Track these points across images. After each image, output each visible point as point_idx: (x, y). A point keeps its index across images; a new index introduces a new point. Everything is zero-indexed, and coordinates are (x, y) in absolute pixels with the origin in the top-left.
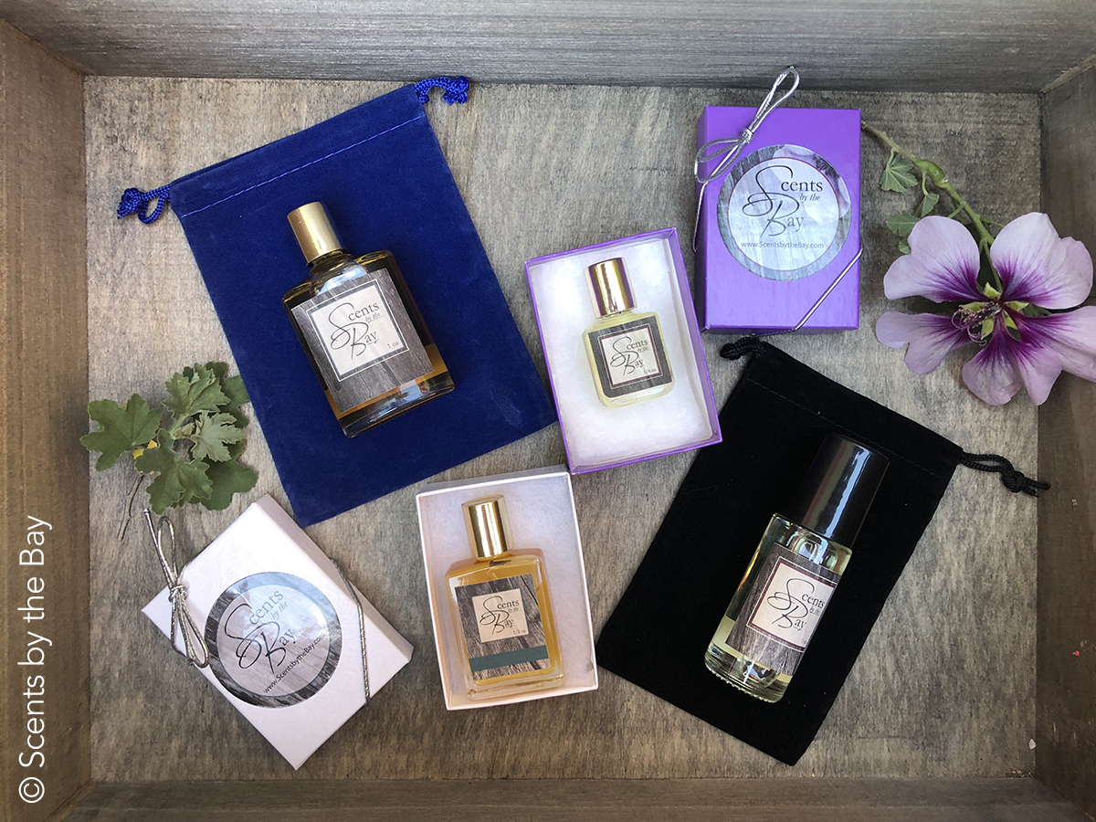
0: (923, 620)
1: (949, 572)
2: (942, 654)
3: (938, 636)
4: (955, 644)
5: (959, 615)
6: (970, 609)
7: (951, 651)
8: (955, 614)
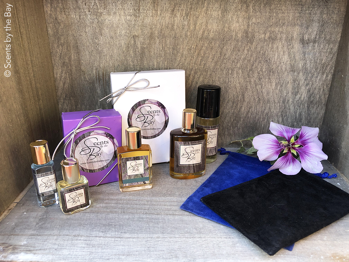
0: (292, 108)
1: (302, 95)
2: (296, 117)
3: (295, 112)
4: (300, 114)
5: (303, 107)
6: (306, 105)
7: (299, 117)
8: (302, 107)
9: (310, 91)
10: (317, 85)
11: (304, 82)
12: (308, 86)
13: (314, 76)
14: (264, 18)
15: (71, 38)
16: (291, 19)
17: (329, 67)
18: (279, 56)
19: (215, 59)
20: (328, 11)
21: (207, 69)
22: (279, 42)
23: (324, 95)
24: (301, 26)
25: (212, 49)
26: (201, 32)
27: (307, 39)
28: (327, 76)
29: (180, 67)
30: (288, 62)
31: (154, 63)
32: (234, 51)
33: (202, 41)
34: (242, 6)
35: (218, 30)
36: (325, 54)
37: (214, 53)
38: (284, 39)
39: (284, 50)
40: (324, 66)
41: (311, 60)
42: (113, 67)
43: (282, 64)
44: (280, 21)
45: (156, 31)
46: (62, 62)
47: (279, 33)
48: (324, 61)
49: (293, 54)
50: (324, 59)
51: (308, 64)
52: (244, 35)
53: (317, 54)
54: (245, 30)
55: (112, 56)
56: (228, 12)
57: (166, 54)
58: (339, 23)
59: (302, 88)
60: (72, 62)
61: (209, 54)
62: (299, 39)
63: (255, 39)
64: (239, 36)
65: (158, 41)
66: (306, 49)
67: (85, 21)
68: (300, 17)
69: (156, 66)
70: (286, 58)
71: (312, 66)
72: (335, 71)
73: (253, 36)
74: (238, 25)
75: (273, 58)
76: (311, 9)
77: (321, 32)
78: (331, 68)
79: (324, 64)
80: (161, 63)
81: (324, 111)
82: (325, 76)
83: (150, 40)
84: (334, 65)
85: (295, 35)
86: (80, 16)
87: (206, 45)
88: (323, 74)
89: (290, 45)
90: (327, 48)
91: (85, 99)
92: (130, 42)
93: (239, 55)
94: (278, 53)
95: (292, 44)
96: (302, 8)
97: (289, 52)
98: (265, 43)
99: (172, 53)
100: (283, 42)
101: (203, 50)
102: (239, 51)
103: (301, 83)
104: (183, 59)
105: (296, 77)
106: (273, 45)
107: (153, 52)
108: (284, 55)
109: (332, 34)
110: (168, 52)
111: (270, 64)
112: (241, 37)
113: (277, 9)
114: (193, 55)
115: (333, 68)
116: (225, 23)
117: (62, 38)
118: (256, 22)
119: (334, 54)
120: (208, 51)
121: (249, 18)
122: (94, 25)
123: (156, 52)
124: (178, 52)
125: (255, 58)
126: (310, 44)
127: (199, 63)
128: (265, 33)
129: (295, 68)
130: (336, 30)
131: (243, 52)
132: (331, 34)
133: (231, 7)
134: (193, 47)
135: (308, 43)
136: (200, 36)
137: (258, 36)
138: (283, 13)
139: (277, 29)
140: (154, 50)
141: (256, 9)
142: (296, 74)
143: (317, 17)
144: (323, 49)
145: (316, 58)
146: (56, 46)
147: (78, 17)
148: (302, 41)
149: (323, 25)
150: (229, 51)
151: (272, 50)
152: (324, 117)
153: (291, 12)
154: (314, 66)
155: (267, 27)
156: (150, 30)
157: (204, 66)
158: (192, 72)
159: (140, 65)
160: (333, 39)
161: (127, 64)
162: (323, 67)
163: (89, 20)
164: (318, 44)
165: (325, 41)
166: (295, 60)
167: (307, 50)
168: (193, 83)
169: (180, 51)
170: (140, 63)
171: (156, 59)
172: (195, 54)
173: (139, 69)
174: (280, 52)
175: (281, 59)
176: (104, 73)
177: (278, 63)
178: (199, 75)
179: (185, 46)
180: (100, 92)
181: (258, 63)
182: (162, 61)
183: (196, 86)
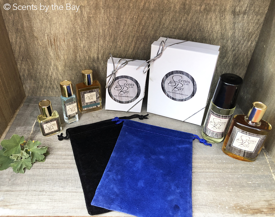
1: (228, 58)
9: (235, 56)
10: (242, 50)
11: (231, 48)
12: (235, 52)
13: (240, 43)
18: (211, 26)
19: (155, 28)
21: (147, 37)
22: (213, 13)
23: (247, 59)
25: (152, 19)
26: (142, 4)
27: (238, 10)
28: (252, 43)
29: (123, 34)
30: (219, 31)
31: (100, 31)
32: (172, 21)
33: (143, 12)
35: (158, 2)
36: (252, 25)
37: (154, 23)
38: (217, 10)
39: (217, 21)
41: (240, 29)
42: (63, 34)
43: (214, 32)
45: (101, 2)
46: (15, 29)
47: (214, 5)
48: (250, 30)
49: (225, 24)
50: (251, 28)
51: (237, 33)
52: (182, 6)
53: (246, 25)
54: (183, 2)
55: (61, 24)
57: (110, 23)
59: (229, 53)
60: (25, 29)
61: (150, 23)
62: (231, 10)
63: (192, 10)
64: (178, 7)
65: (103, 11)
66: (236, 19)
69: (101, 33)
70: (218, 28)
71: (239, 35)
72: (259, 39)
73: (190, 8)
75: (206, 28)
78: (255, 37)
79: (250, 34)
82: (250, 43)
83: (95, 10)
84: (259, 34)
85: (228, 7)
87: (147, 15)
88: (248, 41)
89: (223, 16)
90: (255, 19)
93: (176, 25)
94: (211, 23)
95: (224, 16)
97: (221, 23)
98: (201, 14)
99: (116, 22)
100: (217, 14)
101: (144, 20)
102: (176, 21)
103: (228, 49)
104: (126, 27)
105: (225, 44)
106: (208, 16)
107: (98, 21)
108: (216, 25)
109: (261, 6)
110: (113, 21)
111: (203, 33)
112: (179, 9)
114: (135, 24)
115: (258, 37)
119: (260, 25)
120: (149, 21)
123: (102, 21)
124: (121, 21)
125: (190, 28)
126: (240, 15)
127: (141, 31)
129: (225, 37)
131: (180, 22)
134: (135, 17)
135: (238, 15)
136: (141, 7)
137: (194, 8)
140: (100, 19)
142: (225, 41)
144: (251, 20)
145: (244, 28)
148: (234, 13)
150: (167, 21)
151: (206, 20)
154: (241, 34)
156: (95, 1)
157: (145, 33)
158: (135, 39)
159: (88, 32)
160: (261, 11)
161: (75, 31)
162: (249, 36)
164: (248, 16)
165: (253, 13)
166: (226, 29)
167: (237, 21)
168: (135, 48)
169: (123, 20)
170: (87, 30)
171: (101, 27)
172: (137, 23)
173: (86, 36)
174: (213, 22)
175: (213, 29)
176: (55, 39)
177: (211, 32)
178: (140, 42)
179: (127, 16)
180: (53, 55)
181: (193, 32)
182: (107, 29)
183: (138, 50)
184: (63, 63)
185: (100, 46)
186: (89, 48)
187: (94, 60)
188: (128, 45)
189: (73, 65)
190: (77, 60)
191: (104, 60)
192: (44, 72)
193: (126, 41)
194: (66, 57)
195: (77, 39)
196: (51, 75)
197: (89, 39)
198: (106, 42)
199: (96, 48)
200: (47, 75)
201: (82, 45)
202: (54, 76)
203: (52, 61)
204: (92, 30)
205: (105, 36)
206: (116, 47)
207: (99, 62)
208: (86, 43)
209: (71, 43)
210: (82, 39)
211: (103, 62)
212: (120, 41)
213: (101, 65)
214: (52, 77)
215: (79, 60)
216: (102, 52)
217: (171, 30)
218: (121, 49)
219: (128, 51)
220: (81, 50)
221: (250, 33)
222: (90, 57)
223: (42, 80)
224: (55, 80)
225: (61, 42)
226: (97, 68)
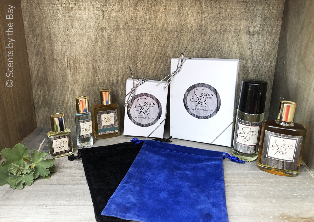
10: (264, 71)
11: (252, 69)
12: (256, 72)
13: (260, 63)
14: (215, 13)
15: (45, 30)
16: (237, 14)
17: (272, 56)
18: (229, 45)
19: (174, 49)
20: (269, 7)
21: (167, 57)
22: (229, 33)
23: (270, 80)
24: (247, 20)
25: (171, 39)
26: (161, 25)
27: (252, 31)
28: (271, 63)
29: (143, 55)
30: (238, 51)
31: (120, 52)
32: (190, 41)
33: (162, 33)
34: (196, 2)
35: (175, 23)
36: (268, 45)
37: (173, 44)
38: (233, 31)
39: (233, 40)
40: (269, 54)
41: (257, 49)
42: (83, 55)
43: (232, 52)
44: (228, 16)
45: (121, 24)
46: (36, 51)
47: (229, 25)
48: (268, 50)
49: (242, 44)
50: (268, 48)
51: (255, 52)
52: (199, 27)
53: (262, 45)
54: (199, 23)
55: (82, 45)
56: (183, 7)
57: (130, 44)
58: (279, 18)
59: (251, 74)
60: (46, 52)
61: (169, 44)
62: (246, 31)
63: (208, 30)
64: (194, 28)
65: (123, 33)
66: (252, 39)
67: (57, 15)
68: (245, 13)
69: (121, 54)
70: (235, 47)
71: (258, 55)
72: (277, 58)
73: (206, 28)
74: (192, 19)
75: (224, 47)
76: (254, 6)
77: (264, 25)
78: (274, 56)
80: (126, 52)
81: (271, 94)
82: (269, 63)
83: (116, 32)
84: (277, 54)
85: (242, 27)
86: (53, 10)
87: (166, 36)
88: (268, 61)
89: (238, 36)
90: (270, 39)
91: (57, 85)
92: (98, 33)
93: (194, 45)
94: (228, 43)
95: (240, 35)
96: (246, 5)
97: (238, 43)
98: (217, 34)
99: (136, 43)
100: (232, 34)
101: (163, 41)
102: (194, 41)
103: (249, 69)
104: (146, 48)
105: (245, 64)
106: (224, 36)
107: (119, 43)
108: (233, 44)
110: (132, 42)
111: (222, 53)
112: (196, 29)
113: (225, 5)
114: (154, 45)
115: (276, 57)
116: (181, 17)
117: (37, 30)
118: (208, 16)
119: (276, 44)
120: (167, 42)
121: (202, 13)
122: (66, 19)
123: (122, 43)
124: (141, 42)
125: (208, 48)
126: (255, 35)
127: (160, 52)
128: (216, 26)
129: (244, 56)
130: (276, 23)
131: (198, 42)
132: (273, 27)
133: (186, 3)
134: (154, 38)
135: (253, 35)
136: (160, 28)
137: (210, 29)
138: (231, 9)
139: (226, 22)
140: (120, 40)
141: (208, 5)
142: (244, 61)
143: (260, 12)
144: (266, 39)
145: (261, 48)
146: (31, 36)
147: (51, 11)
148: (248, 33)
149: (265, 19)
150: (186, 41)
151: (223, 40)
152: (271, 99)
153: (237, 8)
154: (259, 54)
155: (218, 21)
156: (116, 23)
157: (164, 54)
158: (154, 60)
159: (108, 54)
160: (274, 31)
161: (95, 53)
162: (267, 56)
163: (61, 14)
164: (262, 36)
165: (267, 33)
166: (244, 49)
167: (253, 41)
168: (155, 70)
169: (143, 41)
170: (107, 52)
171: (121, 49)
172: (156, 44)
173: (106, 57)
174: (230, 42)
175: (231, 48)
176: (75, 61)
177: (229, 52)
178: (160, 63)
179: (147, 37)
180: (71, 79)
181: (212, 52)
182: (127, 51)
183: (158, 72)
184: (80, 87)
185: (120, 68)
186: (109, 70)
187: (113, 84)
188: (148, 67)
189: (91, 89)
190: (96, 84)
191: (124, 83)
192: (60, 98)
193: (146, 62)
194: (84, 80)
195: (96, 61)
196: (67, 101)
197: (109, 60)
198: (126, 63)
199: (116, 70)
200: (63, 102)
201: (101, 68)
202: (70, 102)
203: (70, 85)
204: (112, 51)
205: (125, 58)
206: (136, 68)
207: (119, 86)
208: (106, 65)
209: (91, 66)
210: (102, 61)
211: (122, 85)
212: (140, 63)
213: (120, 89)
214: (68, 103)
215: (98, 84)
216: (122, 74)
217: (190, 51)
218: (141, 70)
219: (148, 73)
220: (101, 73)
221: (267, 53)
222: (110, 80)
223: (57, 108)
224: (71, 107)
225: (81, 64)
226: (116, 92)
